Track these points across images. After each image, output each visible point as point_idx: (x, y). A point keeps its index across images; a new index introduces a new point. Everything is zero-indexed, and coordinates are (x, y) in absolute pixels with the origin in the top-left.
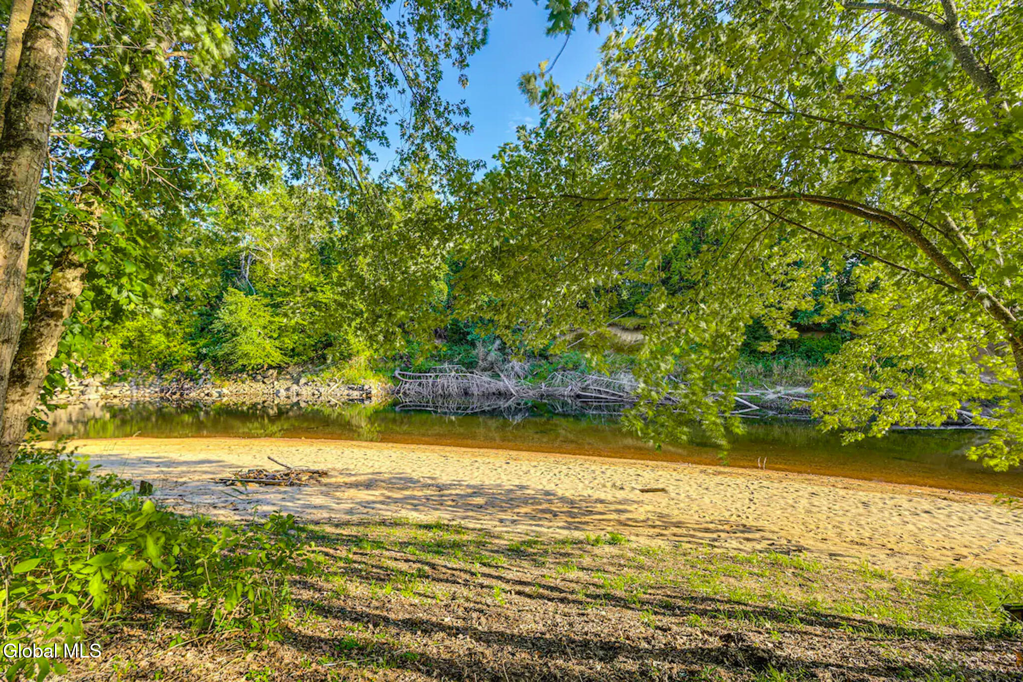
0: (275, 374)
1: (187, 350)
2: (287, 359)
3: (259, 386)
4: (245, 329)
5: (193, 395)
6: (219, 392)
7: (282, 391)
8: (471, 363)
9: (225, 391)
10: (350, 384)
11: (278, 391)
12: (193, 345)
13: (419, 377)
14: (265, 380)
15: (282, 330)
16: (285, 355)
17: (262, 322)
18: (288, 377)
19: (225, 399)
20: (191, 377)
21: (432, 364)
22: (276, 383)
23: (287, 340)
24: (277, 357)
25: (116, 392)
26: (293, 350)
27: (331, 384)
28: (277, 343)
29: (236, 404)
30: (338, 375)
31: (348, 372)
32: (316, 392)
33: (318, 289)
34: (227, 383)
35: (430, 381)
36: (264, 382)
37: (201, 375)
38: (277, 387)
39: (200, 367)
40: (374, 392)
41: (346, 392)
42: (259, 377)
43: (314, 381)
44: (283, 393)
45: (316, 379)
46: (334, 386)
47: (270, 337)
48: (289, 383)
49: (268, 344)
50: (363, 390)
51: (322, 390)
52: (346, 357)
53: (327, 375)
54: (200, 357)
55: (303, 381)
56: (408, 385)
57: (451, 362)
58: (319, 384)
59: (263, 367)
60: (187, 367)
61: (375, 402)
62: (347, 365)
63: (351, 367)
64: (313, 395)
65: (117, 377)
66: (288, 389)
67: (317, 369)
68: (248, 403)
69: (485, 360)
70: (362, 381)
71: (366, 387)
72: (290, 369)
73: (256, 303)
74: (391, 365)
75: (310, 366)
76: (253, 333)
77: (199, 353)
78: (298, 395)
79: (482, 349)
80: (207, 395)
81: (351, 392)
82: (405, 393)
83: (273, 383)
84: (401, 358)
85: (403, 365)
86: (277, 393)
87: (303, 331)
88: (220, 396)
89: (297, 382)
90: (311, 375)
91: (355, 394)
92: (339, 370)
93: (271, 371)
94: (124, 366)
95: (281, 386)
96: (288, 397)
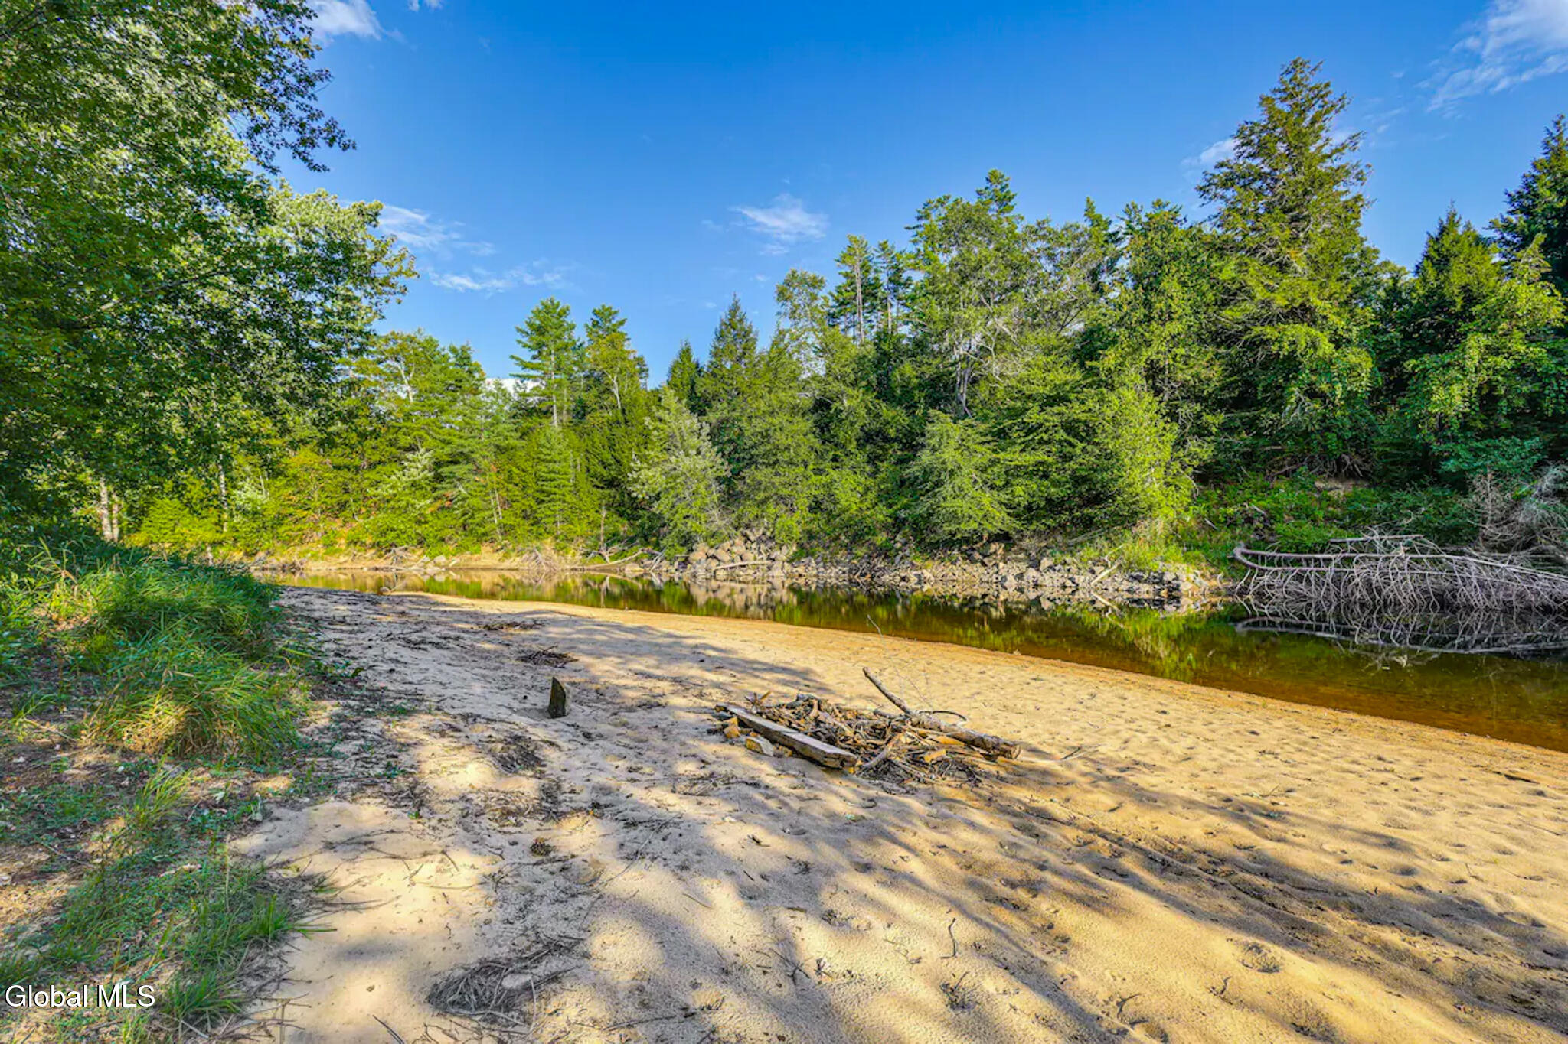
0: (1000, 551)
1: (882, 514)
2: (1017, 525)
3: (977, 570)
4: (952, 473)
5: (886, 578)
6: (919, 576)
7: (1010, 578)
8: (1456, 530)
9: (927, 574)
10: (1134, 571)
11: (1004, 579)
12: (890, 506)
13: (1298, 562)
14: (986, 560)
15: (1012, 473)
16: (1018, 516)
17: (978, 459)
18: (1022, 556)
19: (927, 587)
20: (886, 553)
21: (1331, 533)
22: (1001, 565)
23: (1019, 491)
24: (1001, 519)
25: (801, 570)
26: (1029, 508)
27: (1098, 569)
28: (1003, 496)
29: (942, 597)
30: (1109, 554)
31: (1130, 547)
32: (1069, 583)
33: (1072, 396)
34: (929, 563)
35: (1330, 571)
36: (983, 564)
37: (897, 551)
38: (1003, 572)
39: (898, 538)
40: (1185, 587)
41: (1126, 585)
42: (977, 556)
43: (1065, 563)
44: (1011, 582)
45: (1068, 559)
46: (1103, 574)
47: (992, 487)
48: (1023, 566)
49: (987, 498)
50: (1161, 581)
51: (1079, 579)
52: (1130, 518)
53: (1090, 552)
54: (898, 524)
55: (1046, 562)
56: (1266, 577)
57: (1391, 527)
58: (1074, 568)
59: (981, 537)
60: (881, 538)
61: (1188, 607)
62: (1127, 534)
63: (1135, 537)
64: (1064, 587)
65: (804, 551)
66: (1020, 576)
67: (1072, 542)
68: (961, 596)
69: (1505, 520)
70: (1159, 566)
71: (1168, 577)
72: (1026, 542)
73: (970, 431)
74: (1225, 535)
75: (1059, 538)
76: (963, 480)
77: (896, 518)
78: (1036, 586)
79: (1494, 494)
80: (903, 579)
81: (1135, 585)
82: (1260, 595)
83: (996, 565)
84: (1249, 520)
85: (1252, 537)
86: (1002, 583)
87: (1045, 476)
88: (919, 583)
89: (1036, 565)
90: (1062, 553)
91: (1145, 590)
92: (1113, 544)
93: (993, 547)
94: (811, 535)
95: (1009, 571)
96: (1020, 590)
